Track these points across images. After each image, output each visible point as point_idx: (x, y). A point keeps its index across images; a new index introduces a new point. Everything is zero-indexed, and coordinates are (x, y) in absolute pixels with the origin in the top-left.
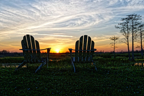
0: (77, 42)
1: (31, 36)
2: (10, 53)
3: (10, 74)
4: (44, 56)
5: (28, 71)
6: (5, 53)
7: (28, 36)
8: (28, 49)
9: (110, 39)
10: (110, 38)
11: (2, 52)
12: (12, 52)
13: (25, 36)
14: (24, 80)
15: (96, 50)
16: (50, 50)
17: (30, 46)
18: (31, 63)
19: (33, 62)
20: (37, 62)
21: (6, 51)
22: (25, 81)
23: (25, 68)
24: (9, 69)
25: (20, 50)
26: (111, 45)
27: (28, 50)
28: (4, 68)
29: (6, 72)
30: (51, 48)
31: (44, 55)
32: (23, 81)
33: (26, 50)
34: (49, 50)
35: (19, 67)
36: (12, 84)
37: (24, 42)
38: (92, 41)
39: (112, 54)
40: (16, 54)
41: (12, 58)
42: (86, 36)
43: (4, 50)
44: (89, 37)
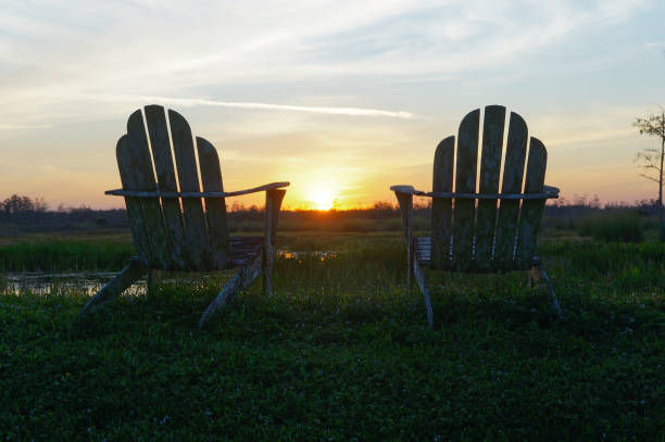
0: (444, 149)
1: (170, 111)
2: (52, 213)
3: (57, 335)
4: (246, 230)
5: (155, 317)
6: (20, 214)
7: (155, 112)
8: (154, 189)
9: (637, 129)
11: (3, 208)
12: (60, 208)
13: (139, 112)
14: (133, 369)
15: (554, 193)
16: (284, 192)
17: (166, 173)
18: (173, 269)
19: (182, 263)
20: (209, 266)
21: (27, 200)
22: (140, 377)
23: (138, 300)
24: (46, 306)
25: (107, 193)
26: (642, 162)
27: (153, 194)
28: (18, 300)
29: (34, 322)
30: (287, 184)
31: (246, 223)
32: (129, 372)
33: (145, 194)
34: (275, 192)
35: (105, 290)
36: (67, 390)
37: (130, 150)
38: (533, 139)
39: (646, 214)
40: (82, 218)
41: (61, 239)
42: (495, 113)
43: (15, 196)
44: (513, 114)
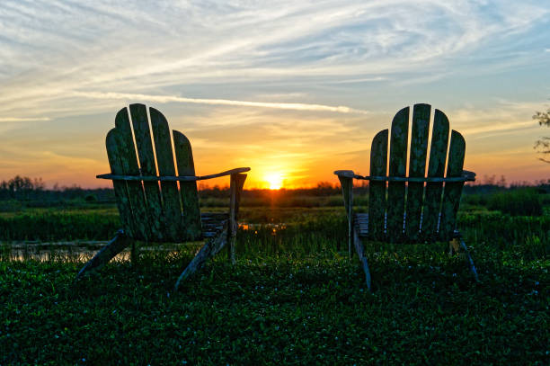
0: (380, 139)
1: (151, 109)
2: (48, 192)
3: (57, 296)
4: (211, 205)
5: (138, 281)
6: (21, 191)
7: (138, 109)
8: (137, 174)
9: (537, 121)
10: (534, 118)
11: (8, 187)
12: (55, 187)
13: (125, 108)
14: (120, 325)
15: (471, 176)
16: (246, 175)
17: (147, 160)
18: (152, 240)
19: (161, 236)
20: (182, 238)
21: (28, 180)
22: (129, 329)
23: (124, 265)
24: (47, 271)
25: (98, 177)
26: (542, 148)
27: (136, 178)
28: (22, 266)
29: (37, 284)
30: (248, 169)
31: (210, 200)
32: (117, 328)
33: (130, 178)
34: (238, 176)
35: (96, 258)
36: (65, 342)
37: (117, 142)
38: (454, 132)
39: (544, 192)
40: (74, 195)
41: (55, 213)
42: (422, 110)
43: (18, 177)
44: (437, 111)
